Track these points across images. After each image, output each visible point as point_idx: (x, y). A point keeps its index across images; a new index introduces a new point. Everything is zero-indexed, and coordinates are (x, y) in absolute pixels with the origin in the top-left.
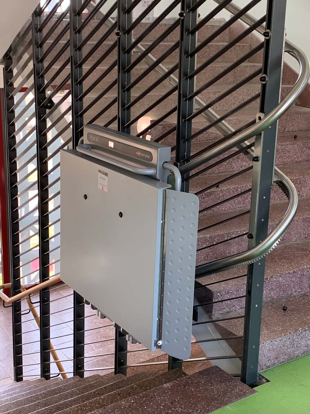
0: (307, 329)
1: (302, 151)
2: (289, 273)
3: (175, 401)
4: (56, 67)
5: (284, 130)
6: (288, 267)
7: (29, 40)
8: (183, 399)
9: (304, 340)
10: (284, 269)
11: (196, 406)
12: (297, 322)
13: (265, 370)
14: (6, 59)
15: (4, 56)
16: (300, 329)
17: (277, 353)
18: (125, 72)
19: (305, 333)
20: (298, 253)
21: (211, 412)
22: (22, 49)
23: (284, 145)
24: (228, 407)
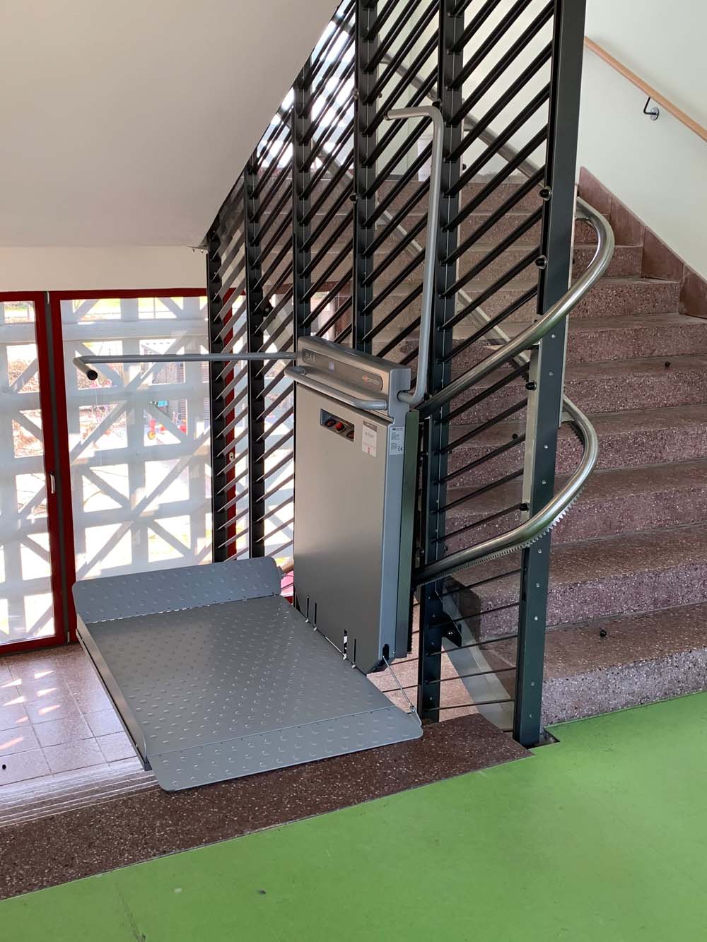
0: (632, 665)
1: (675, 387)
2: (616, 578)
3: (400, 758)
4: (276, 251)
5: (652, 353)
6: (616, 570)
7: (240, 211)
8: (413, 756)
9: (625, 683)
10: (608, 572)
11: (432, 766)
12: (617, 655)
13: (556, 725)
14: (210, 240)
15: (207, 234)
16: (620, 664)
17: (577, 700)
18: (364, 256)
19: (629, 672)
20: (640, 550)
21: (452, 777)
22: (233, 222)
23: (643, 376)
24: (480, 772)
